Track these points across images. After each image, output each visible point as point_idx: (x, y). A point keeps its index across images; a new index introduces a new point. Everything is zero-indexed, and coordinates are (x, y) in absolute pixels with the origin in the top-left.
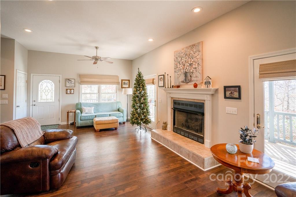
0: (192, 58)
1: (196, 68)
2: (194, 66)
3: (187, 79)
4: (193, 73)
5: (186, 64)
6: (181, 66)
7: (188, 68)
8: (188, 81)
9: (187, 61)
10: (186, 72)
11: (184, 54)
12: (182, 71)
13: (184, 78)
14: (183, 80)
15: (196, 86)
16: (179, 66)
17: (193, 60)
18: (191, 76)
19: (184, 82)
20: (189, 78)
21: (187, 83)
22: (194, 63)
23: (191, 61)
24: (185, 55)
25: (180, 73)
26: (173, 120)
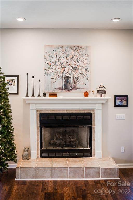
0: (78, 61)
1: (82, 74)
2: (80, 71)
3: (69, 86)
4: (78, 79)
5: (67, 67)
6: (57, 67)
7: (70, 71)
8: (71, 88)
9: (69, 63)
10: (67, 77)
11: (64, 53)
12: (60, 74)
13: (64, 84)
14: (61, 86)
15: (86, 95)
16: (54, 67)
17: (78, 64)
18: (75, 83)
19: (62, 89)
20: (73, 84)
21: (69, 90)
22: (80, 68)
23: (75, 64)
24: (65, 55)
25: (57, 77)
26: (39, 141)
